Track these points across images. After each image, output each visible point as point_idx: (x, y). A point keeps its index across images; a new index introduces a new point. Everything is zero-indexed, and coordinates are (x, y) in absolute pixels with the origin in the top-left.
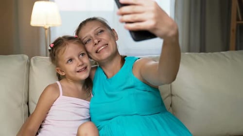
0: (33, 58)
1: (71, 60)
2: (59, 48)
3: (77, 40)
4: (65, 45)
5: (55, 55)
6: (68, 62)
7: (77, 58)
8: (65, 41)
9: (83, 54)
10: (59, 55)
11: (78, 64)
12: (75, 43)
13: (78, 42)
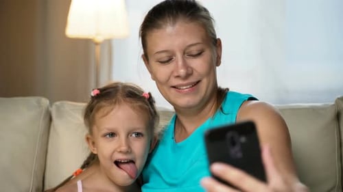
0: (58, 103)
1: (112, 134)
2: (103, 103)
3: (140, 103)
4: (115, 103)
5: (91, 111)
6: (105, 136)
7: (123, 136)
8: (119, 96)
9: (138, 134)
10: (98, 115)
11: (120, 147)
12: (133, 108)
13: (140, 106)
